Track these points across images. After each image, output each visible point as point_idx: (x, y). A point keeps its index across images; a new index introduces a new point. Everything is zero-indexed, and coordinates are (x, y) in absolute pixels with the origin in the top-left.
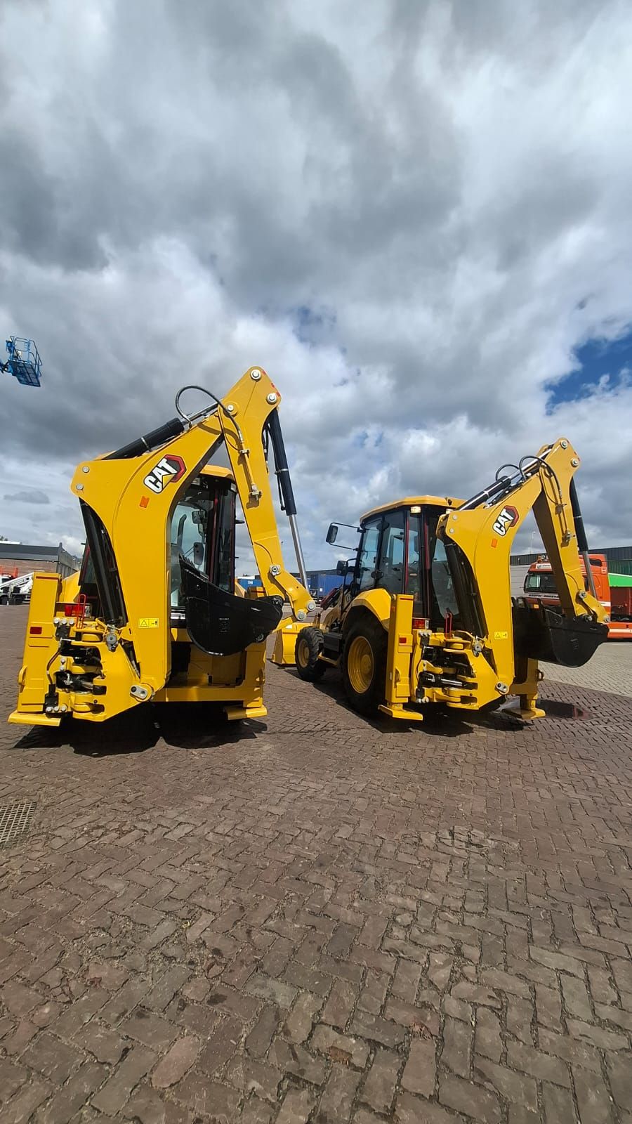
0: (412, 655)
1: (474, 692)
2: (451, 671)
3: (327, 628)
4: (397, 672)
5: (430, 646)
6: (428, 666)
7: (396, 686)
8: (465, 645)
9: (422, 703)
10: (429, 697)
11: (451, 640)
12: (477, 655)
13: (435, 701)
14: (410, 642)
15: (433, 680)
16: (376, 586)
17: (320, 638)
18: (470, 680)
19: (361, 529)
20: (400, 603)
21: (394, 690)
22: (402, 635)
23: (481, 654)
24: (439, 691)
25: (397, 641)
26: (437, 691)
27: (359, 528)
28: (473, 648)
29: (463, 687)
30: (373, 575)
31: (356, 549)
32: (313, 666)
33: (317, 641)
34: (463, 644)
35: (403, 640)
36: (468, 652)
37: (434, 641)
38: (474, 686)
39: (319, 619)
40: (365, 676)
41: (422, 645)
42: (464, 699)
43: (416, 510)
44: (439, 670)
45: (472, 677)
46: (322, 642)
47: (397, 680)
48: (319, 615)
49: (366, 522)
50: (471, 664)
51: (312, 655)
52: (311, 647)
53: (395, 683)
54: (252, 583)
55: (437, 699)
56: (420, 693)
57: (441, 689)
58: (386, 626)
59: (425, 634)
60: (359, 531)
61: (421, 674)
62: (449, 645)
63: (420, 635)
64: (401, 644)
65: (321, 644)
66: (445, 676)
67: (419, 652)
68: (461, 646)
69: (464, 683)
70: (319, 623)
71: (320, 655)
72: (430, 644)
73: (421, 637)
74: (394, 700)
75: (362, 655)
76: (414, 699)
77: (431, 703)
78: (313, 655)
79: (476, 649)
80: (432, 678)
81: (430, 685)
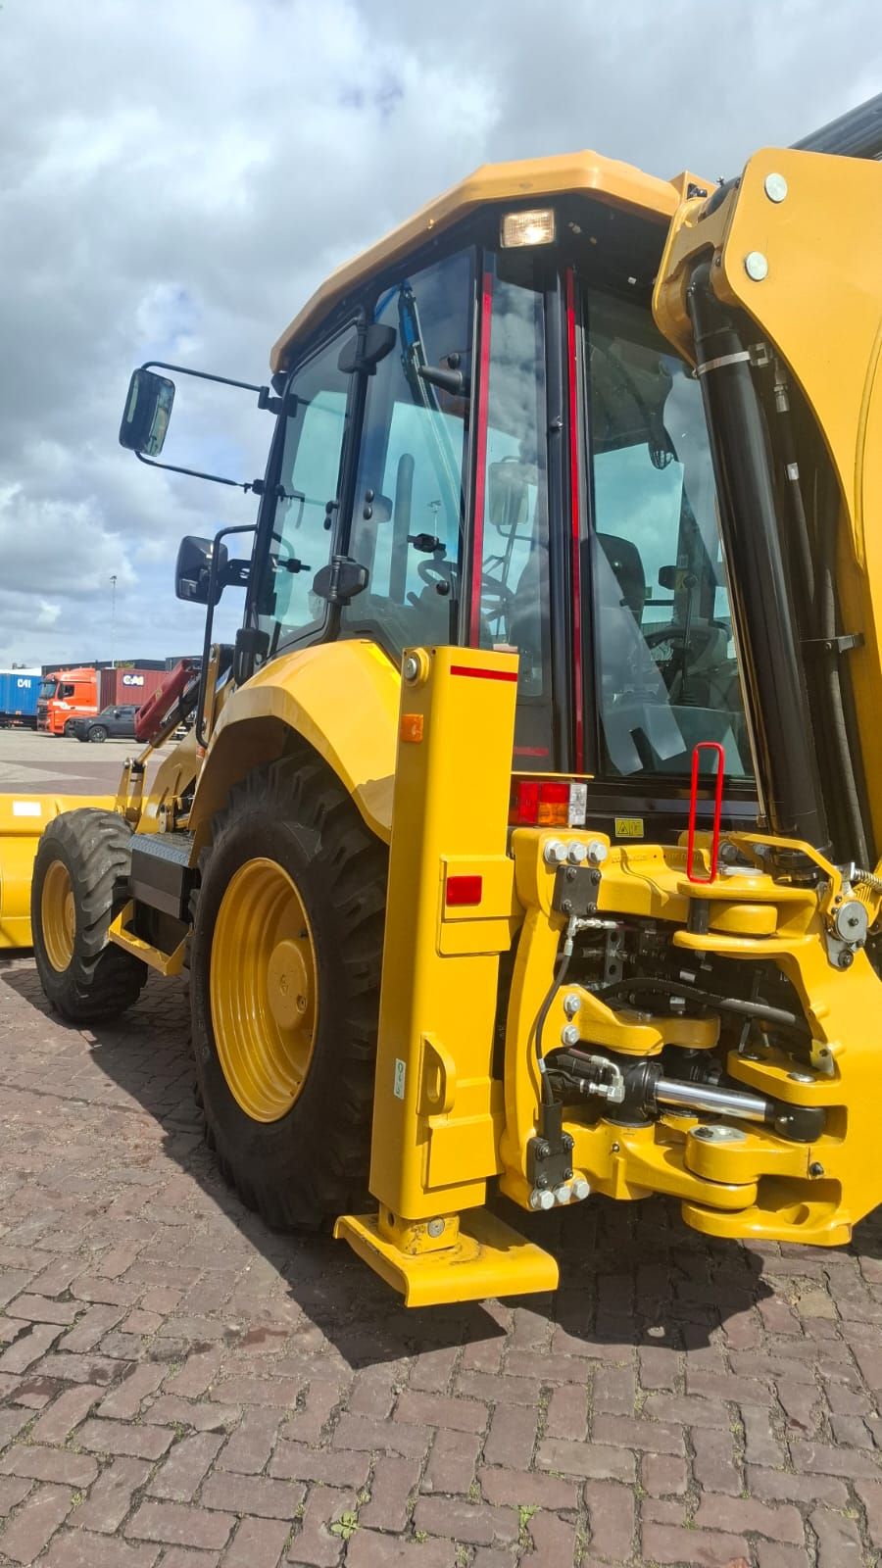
0: (509, 963)
1: (825, 1152)
2: (698, 1036)
3: (163, 815)
4: (433, 1061)
5: (604, 915)
6: (590, 1018)
7: (426, 1134)
8: (786, 911)
9: (558, 1210)
10: (589, 1175)
11: (717, 888)
12: (844, 963)
13: (623, 1193)
14: (497, 898)
15: (615, 1092)
16: (333, 630)
17: (123, 857)
18: (809, 1092)
19: (273, 394)
20: (452, 692)
21: (415, 1153)
22: (462, 865)
23: (860, 955)
24: (640, 1143)
25: (433, 891)
26: (631, 1145)
27: (264, 391)
28: (827, 927)
29: (767, 1127)
30: (320, 586)
31: (257, 487)
32: (89, 971)
33: (103, 869)
34: (779, 904)
35: (464, 890)
36: (802, 946)
37: (619, 888)
38: (831, 1120)
39: (140, 782)
40: (285, 1040)
41: (561, 913)
42: (774, 1190)
43: (532, 230)
44: (645, 1038)
45: (817, 1072)
46: (126, 872)
47: (434, 1105)
48: (139, 768)
49: (295, 353)
50: (816, 1006)
51: (88, 926)
52: (84, 895)
53: (424, 1115)
54: (27, 684)
55: (631, 1185)
56: (551, 1158)
57: (649, 1131)
58: (380, 815)
59: (581, 855)
60: (265, 403)
61: (552, 1059)
62: (702, 912)
63: (552, 862)
64: (454, 911)
65: (121, 881)
66: (673, 1062)
67: (543, 946)
68: (764, 917)
69: (779, 1106)
70: (138, 792)
71: (116, 928)
72: (603, 903)
73: (559, 870)
74: (417, 1205)
75: (270, 946)
76: (517, 1191)
77: (599, 1202)
78: (90, 928)
79: (844, 928)
80: (606, 1078)
81: (595, 1111)
